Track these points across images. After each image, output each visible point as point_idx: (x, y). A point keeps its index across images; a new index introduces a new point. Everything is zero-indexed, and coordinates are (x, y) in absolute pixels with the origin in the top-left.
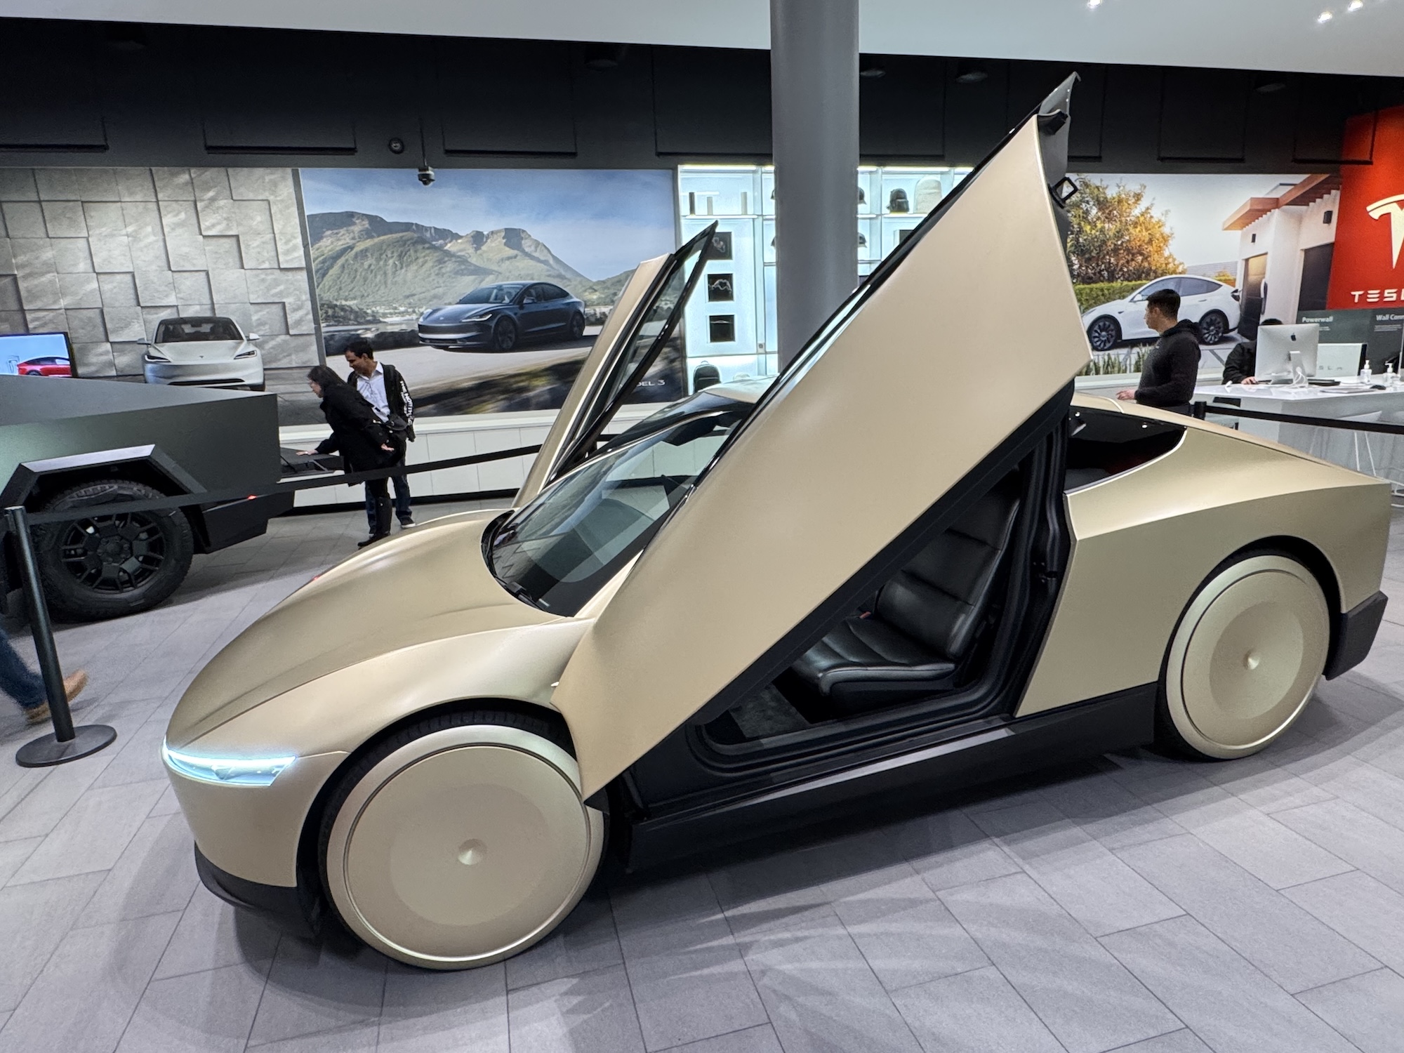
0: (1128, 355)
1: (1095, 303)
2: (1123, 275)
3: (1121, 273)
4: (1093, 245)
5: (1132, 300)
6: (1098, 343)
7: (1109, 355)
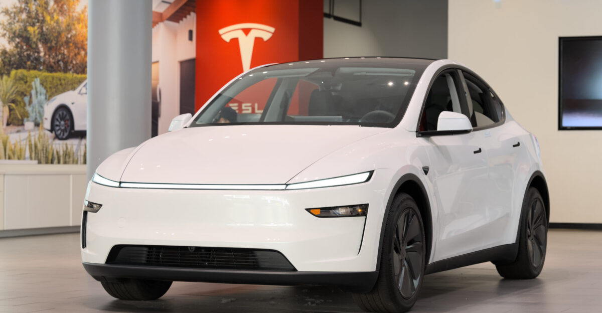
0: (79, 145)
1: (56, 92)
2: (73, 67)
3: (71, 65)
4: (53, 35)
5: (80, 93)
6: (59, 132)
7: (66, 145)
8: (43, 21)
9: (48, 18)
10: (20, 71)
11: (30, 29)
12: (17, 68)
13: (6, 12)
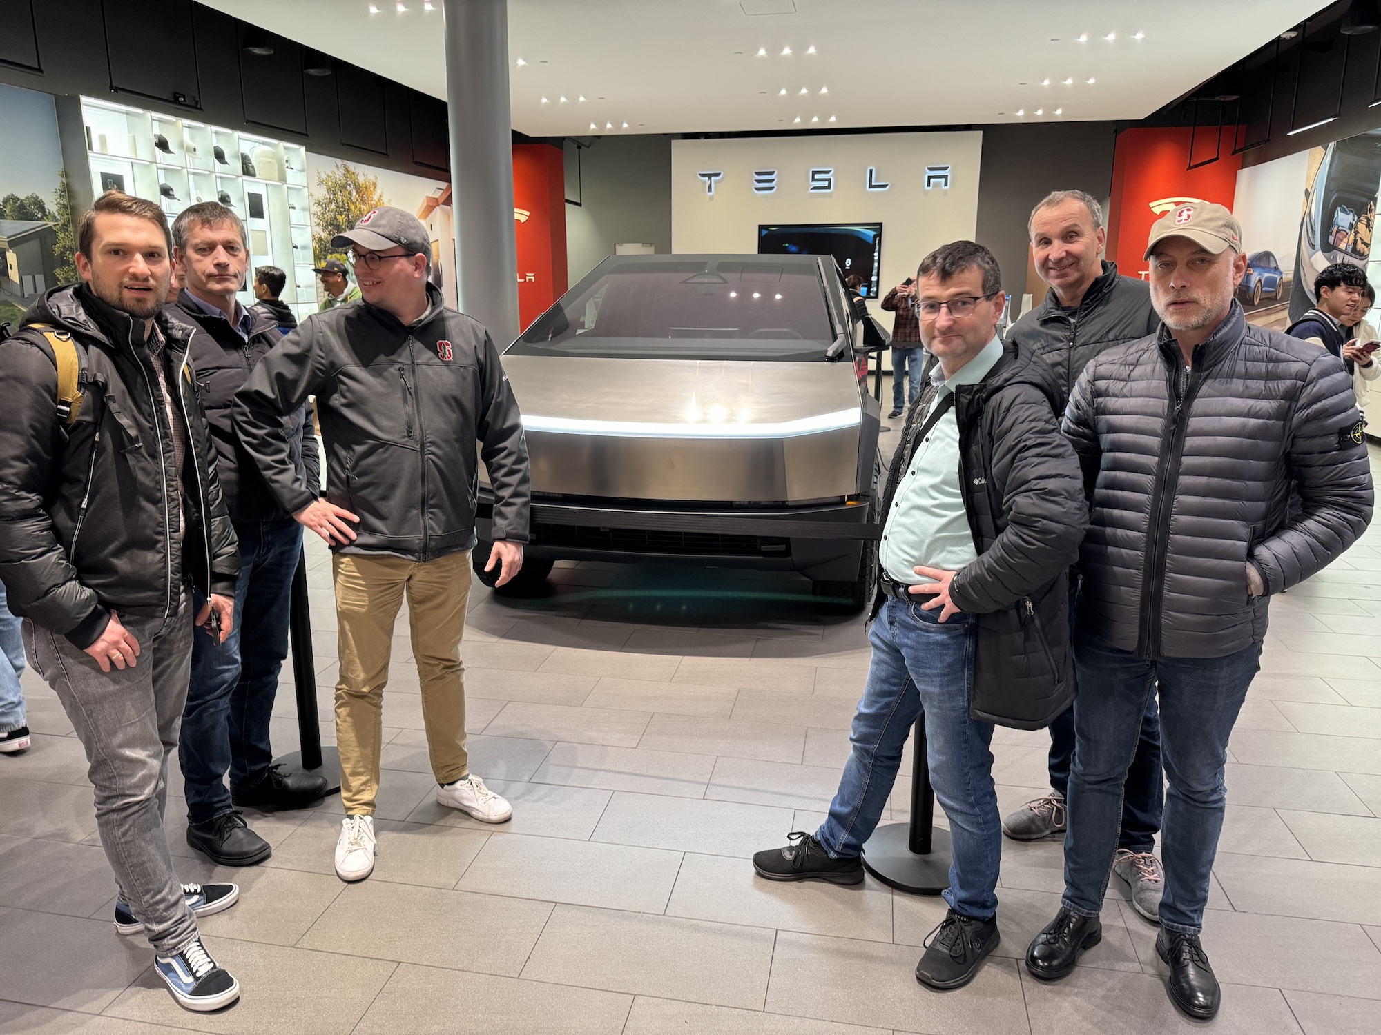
8: (349, 210)
9: (352, 207)
10: (334, 255)
11: (339, 217)
12: (331, 253)
13: (319, 203)
